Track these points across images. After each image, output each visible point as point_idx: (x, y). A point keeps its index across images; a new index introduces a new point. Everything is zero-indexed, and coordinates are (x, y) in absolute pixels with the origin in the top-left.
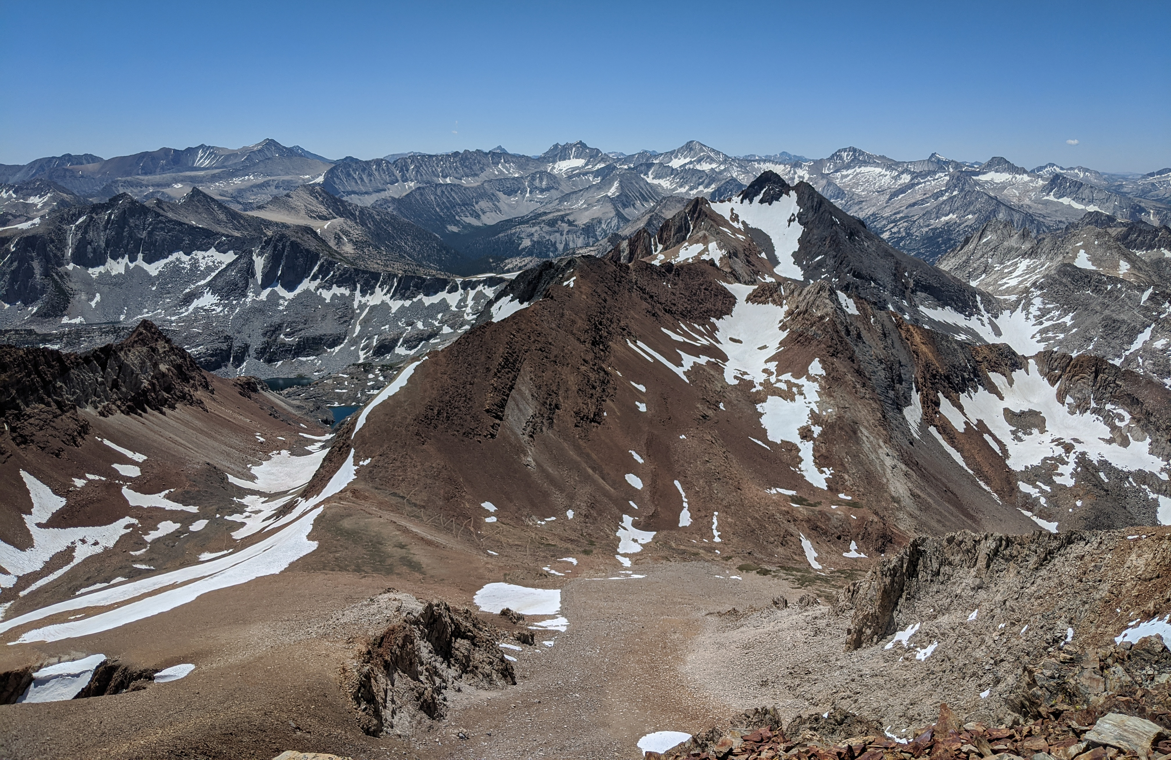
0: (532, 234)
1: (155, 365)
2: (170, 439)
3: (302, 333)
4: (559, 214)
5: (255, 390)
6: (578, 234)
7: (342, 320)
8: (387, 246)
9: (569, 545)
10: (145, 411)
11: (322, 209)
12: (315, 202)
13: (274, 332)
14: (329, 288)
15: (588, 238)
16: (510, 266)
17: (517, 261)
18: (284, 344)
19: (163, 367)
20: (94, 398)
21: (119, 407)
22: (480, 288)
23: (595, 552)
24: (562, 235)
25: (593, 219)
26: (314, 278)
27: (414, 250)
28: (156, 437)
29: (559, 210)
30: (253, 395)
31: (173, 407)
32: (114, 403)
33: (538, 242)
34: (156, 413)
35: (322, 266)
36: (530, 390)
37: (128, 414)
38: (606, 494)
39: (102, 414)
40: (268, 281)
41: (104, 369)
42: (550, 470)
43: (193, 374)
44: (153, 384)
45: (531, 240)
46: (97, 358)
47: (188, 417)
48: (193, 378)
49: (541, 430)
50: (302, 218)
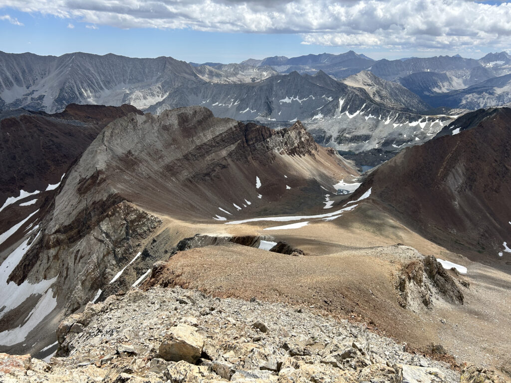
0: (468, 98)
1: (300, 138)
2: (302, 167)
3: (354, 133)
4: (485, 88)
5: (333, 153)
6: (494, 99)
7: (371, 130)
8: (395, 99)
9: (471, 247)
10: (295, 155)
11: (370, 82)
12: (367, 78)
13: (343, 131)
14: (368, 116)
15: (499, 101)
16: (453, 113)
17: (457, 111)
18: (345, 137)
19: (303, 139)
20: (279, 147)
21: (286, 152)
22: (437, 121)
23: (484, 253)
24: (484, 99)
25: (504, 92)
26: (362, 111)
27: (407, 102)
28: (297, 165)
29: (485, 87)
30: (332, 155)
31: (304, 155)
32: (285, 150)
33: (470, 102)
34: (298, 156)
35: (366, 106)
36: (462, 171)
37: (289, 155)
38: (495, 227)
39: (280, 153)
40: (343, 110)
41: (283, 137)
42: (466, 210)
43: (312, 144)
44: (298, 145)
45: (466, 101)
46: (281, 133)
47: (309, 160)
48: (312, 145)
49: (465, 190)
50: (361, 85)
